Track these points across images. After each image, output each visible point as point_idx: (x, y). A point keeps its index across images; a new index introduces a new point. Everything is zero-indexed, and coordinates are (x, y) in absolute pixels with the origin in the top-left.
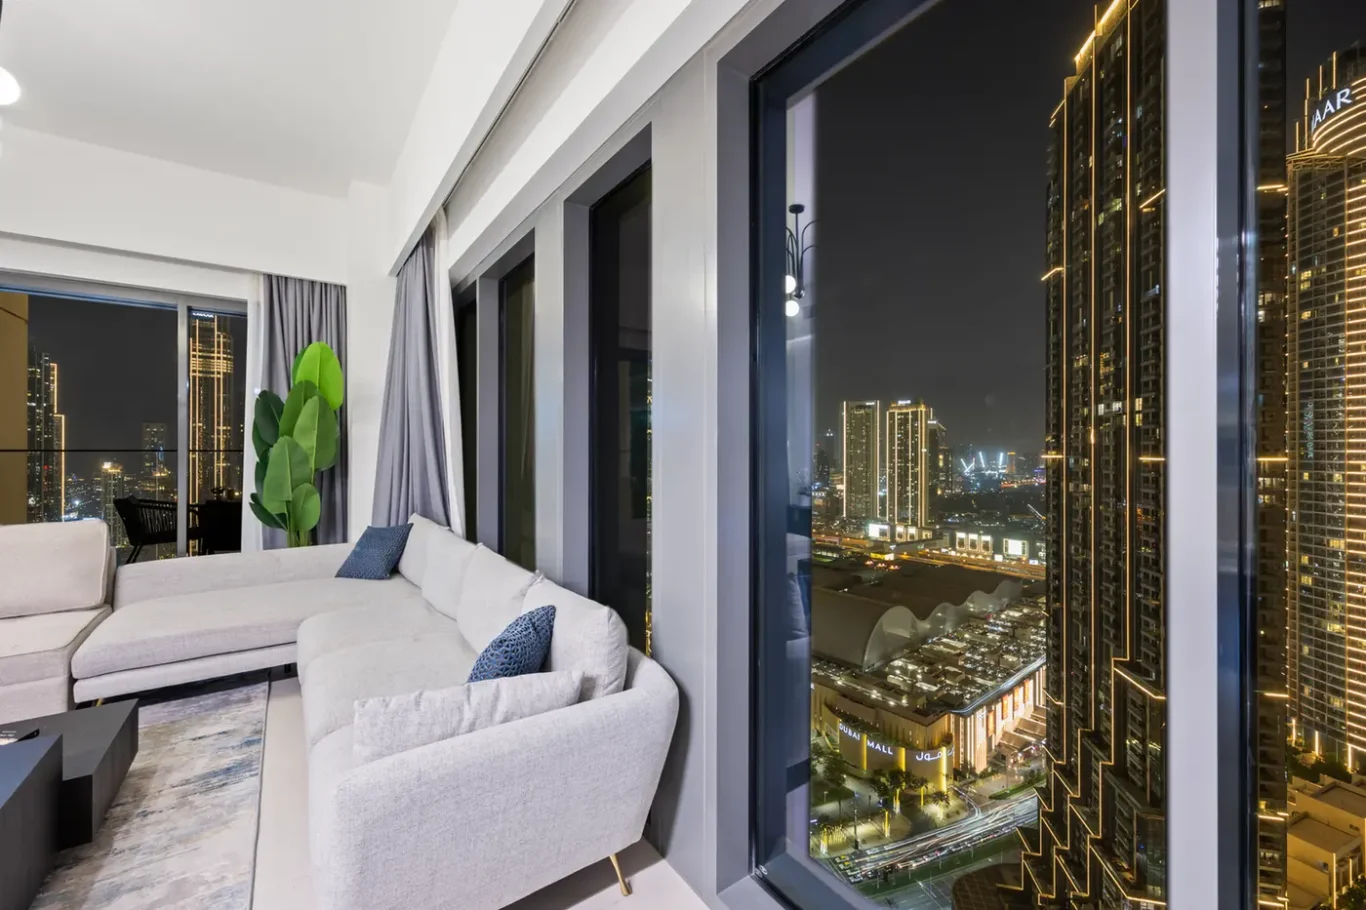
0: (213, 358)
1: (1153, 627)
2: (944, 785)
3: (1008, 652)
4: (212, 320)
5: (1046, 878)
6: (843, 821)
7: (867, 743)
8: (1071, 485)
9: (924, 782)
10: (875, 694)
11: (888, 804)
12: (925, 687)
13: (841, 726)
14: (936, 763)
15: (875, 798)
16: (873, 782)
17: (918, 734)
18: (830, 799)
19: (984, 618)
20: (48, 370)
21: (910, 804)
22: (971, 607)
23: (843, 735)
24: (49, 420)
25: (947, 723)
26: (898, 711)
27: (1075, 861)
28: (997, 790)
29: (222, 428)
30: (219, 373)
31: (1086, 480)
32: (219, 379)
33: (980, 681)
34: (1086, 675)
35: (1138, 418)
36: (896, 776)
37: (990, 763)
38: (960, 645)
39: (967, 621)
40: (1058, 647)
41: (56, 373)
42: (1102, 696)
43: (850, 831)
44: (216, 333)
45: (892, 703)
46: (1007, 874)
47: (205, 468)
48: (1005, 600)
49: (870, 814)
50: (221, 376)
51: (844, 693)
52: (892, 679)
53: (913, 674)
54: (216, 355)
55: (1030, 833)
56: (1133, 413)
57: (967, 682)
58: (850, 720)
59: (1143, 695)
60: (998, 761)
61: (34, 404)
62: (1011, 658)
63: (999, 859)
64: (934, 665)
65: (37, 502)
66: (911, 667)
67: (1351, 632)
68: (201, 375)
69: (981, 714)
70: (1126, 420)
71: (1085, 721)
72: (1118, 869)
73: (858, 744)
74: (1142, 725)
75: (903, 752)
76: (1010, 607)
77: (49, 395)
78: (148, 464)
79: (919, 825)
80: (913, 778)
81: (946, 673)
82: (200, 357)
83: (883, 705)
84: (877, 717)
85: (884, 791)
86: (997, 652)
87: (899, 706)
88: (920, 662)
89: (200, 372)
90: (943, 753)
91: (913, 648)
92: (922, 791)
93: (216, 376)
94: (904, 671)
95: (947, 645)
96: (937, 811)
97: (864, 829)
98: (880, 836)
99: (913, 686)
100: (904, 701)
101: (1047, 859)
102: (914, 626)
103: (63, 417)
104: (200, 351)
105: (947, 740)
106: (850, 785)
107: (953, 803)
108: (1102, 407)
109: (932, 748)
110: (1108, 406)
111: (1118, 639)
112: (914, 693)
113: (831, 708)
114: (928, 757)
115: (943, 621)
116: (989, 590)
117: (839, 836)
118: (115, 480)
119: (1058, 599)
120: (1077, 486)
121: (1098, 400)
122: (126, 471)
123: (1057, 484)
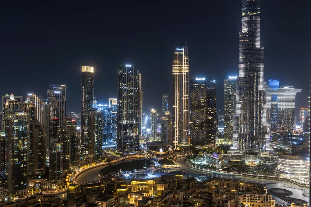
0: (182, 67)
4: (182, 51)
20: (139, 75)
24: (139, 93)
29: (185, 95)
30: (184, 73)
32: (184, 75)
41: (140, 77)
44: (184, 56)
47: (180, 112)
50: (185, 74)
54: (183, 65)
61: (135, 88)
65: (136, 122)
68: (179, 74)
77: (138, 84)
78: (163, 110)
82: (179, 67)
89: (179, 73)
93: (183, 74)
103: (142, 92)
104: (179, 64)
118: (155, 115)
122: (158, 112)
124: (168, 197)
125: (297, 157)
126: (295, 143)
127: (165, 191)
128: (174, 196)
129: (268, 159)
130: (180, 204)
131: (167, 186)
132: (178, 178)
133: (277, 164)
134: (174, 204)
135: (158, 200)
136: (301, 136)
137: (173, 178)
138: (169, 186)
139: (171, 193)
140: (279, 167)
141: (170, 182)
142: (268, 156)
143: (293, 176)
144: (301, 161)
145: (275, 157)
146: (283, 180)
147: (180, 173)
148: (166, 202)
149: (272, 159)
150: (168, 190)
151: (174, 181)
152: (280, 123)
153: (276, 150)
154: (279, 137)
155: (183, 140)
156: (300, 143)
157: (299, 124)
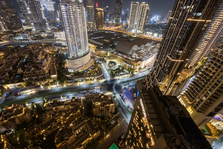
1: (176, 50)
2: (137, 70)
3: (150, 52)
5: (148, 81)
6: (123, 75)
7: (128, 65)
8: (172, 24)
9: (135, 70)
10: (130, 58)
11: (129, 73)
12: (137, 57)
13: (124, 63)
14: (137, 68)
15: (128, 72)
16: (128, 70)
17: (135, 64)
18: (122, 72)
19: (148, 47)
21: (132, 73)
22: (146, 45)
23: (124, 64)
25: (139, 62)
26: (133, 61)
27: (153, 79)
28: (144, 71)
31: (175, 24)
33: (145, 57)
34: (163, 57)
35: (191, 10)
36: (131, 69)
37: (144, 67)
38: (144, 51)
39: (146, 47)
40: (160, 52)
42: (164, 59)
43: (124, 76)
45: (132, 60)
46: (143, 80)
48: (152, 44)
49: (127, 74)
51: (126, 58)
52: (133, 56)
53: (136, 56)
55: (148, 76)
56: (191, 9)
57: (143, 57)
58: (126, 62)
59: (170, 60)
60: (145, 67)
62: (150, 53)
63: (143, 78)
64: (139, 54)
66: (136, 55)
67: (199, 50)
69: (144, 61)
70: (189, 10)
71: (160, 63)
72: (158, 80)
73: (126, 65)
74: (168, 64)
75: (133, 66)
76: (152, 45)
79: (133, 75)
80: (133, 70)
81: (141, 55)
83: (131, 60)
84: (130, 62)
85: (129, 71)
86: (149, 52)
87: (133, 60)
88: (137, 54)
90: (138, 66)
91: (136, 52)
92: (134, 71)
94: (135, 55)
95: (142, 51)
96: (135, 73)
97: (126, 75)
98: (128, 76)
99: (136, 57)
100: (134, 60)
101: (149, 78)
102: (137, 48)
105: (139, 65)
106: (125, 70)
107: (138, 72)
108: (185, 7)
109: (137, 66)
110: (186, 7)
111: (170, 52)
112: (136, 58)
113: (123, 60)
114: (136, 67)
115: (142, 47)
116: (150, 43)
117: (123, 76)
119: (162, 45)
120: (173, 24)
121: (185, 6)
123: (170, 24)
124: (8, 57)
125: (60, 31)
126: (58, 26)
127: (5, 55)
128: (12, 56)
129: (50, 33)
130: (17, 58)
131: (5, 52)
132: (10, 47)
133: (54, 35)
134: (14, 59)
135: (3, 60)
136: (60, 23)
137: (6, 48)
138: (6, 52)
139: (10, 55)
140: (55, 36)
141: (6, 50)
142: (50, 32)
143: (61, 38)
144: (62, 32)
145: (53, 32)
146: (58, 40)
147: (10, 45)
148: (9, 59)
149: (52, 33)
150: (7, 54)
151: (8, 49)
152: (50, 17)
153: (52, 29)
154: (52, 24)
155: (3, 28)
156: (60, 26)
157: (58, 18)
